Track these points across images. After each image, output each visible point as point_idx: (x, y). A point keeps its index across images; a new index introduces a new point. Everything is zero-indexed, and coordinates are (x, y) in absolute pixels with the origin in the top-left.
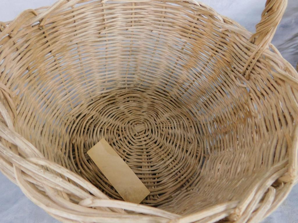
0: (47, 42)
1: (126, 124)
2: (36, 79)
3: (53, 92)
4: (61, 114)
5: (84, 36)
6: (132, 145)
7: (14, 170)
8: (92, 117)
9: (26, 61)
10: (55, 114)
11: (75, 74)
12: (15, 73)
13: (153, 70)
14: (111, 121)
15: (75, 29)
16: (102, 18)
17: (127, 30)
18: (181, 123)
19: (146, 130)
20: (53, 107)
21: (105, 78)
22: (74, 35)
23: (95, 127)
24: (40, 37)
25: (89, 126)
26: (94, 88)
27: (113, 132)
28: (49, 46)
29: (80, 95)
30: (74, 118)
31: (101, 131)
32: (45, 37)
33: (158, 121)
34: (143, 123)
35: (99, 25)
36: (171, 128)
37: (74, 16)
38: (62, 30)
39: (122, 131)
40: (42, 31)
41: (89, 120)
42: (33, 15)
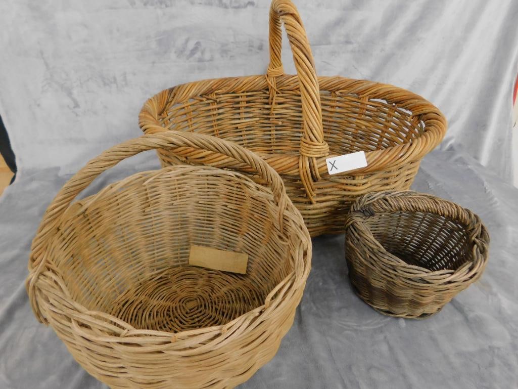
0: (91, 227)
1: (177, 303)
2: (80, 265)
3: (97, 278)
4: (105, 302)
5: (127, 216)
6: (184, 324)
7: (74, 325)
8: (141, 302)
9: (72, 248)
10: (99, 302)
11: (120, 257)
12: (63, 261)
13: (207, 242)
14: (162, 302)
15: (118, 211)
16: (145, 197)
17: (173, 204)
18: (241, 296)
19: (198, 306)
20: (96, 295)
21: (154, 258)
22: (118, 217)
23: (143, 311)
24: (85, 225)
25: (137, 312)
26: (143, 270)
27: (164, 313)
28: (93, 231)
29: (125, 279)
30: (120, 306)
31: (150, 315)
32: (90, 223)
33: (213, 296)
34: (196, 299)
35: (143, 204)
36: (229, 302)
37: (117, 200)
38: (106, 214)
39: (173, 311)
40: (87, 219)
41: (137, 305)
42: (80, 206)
